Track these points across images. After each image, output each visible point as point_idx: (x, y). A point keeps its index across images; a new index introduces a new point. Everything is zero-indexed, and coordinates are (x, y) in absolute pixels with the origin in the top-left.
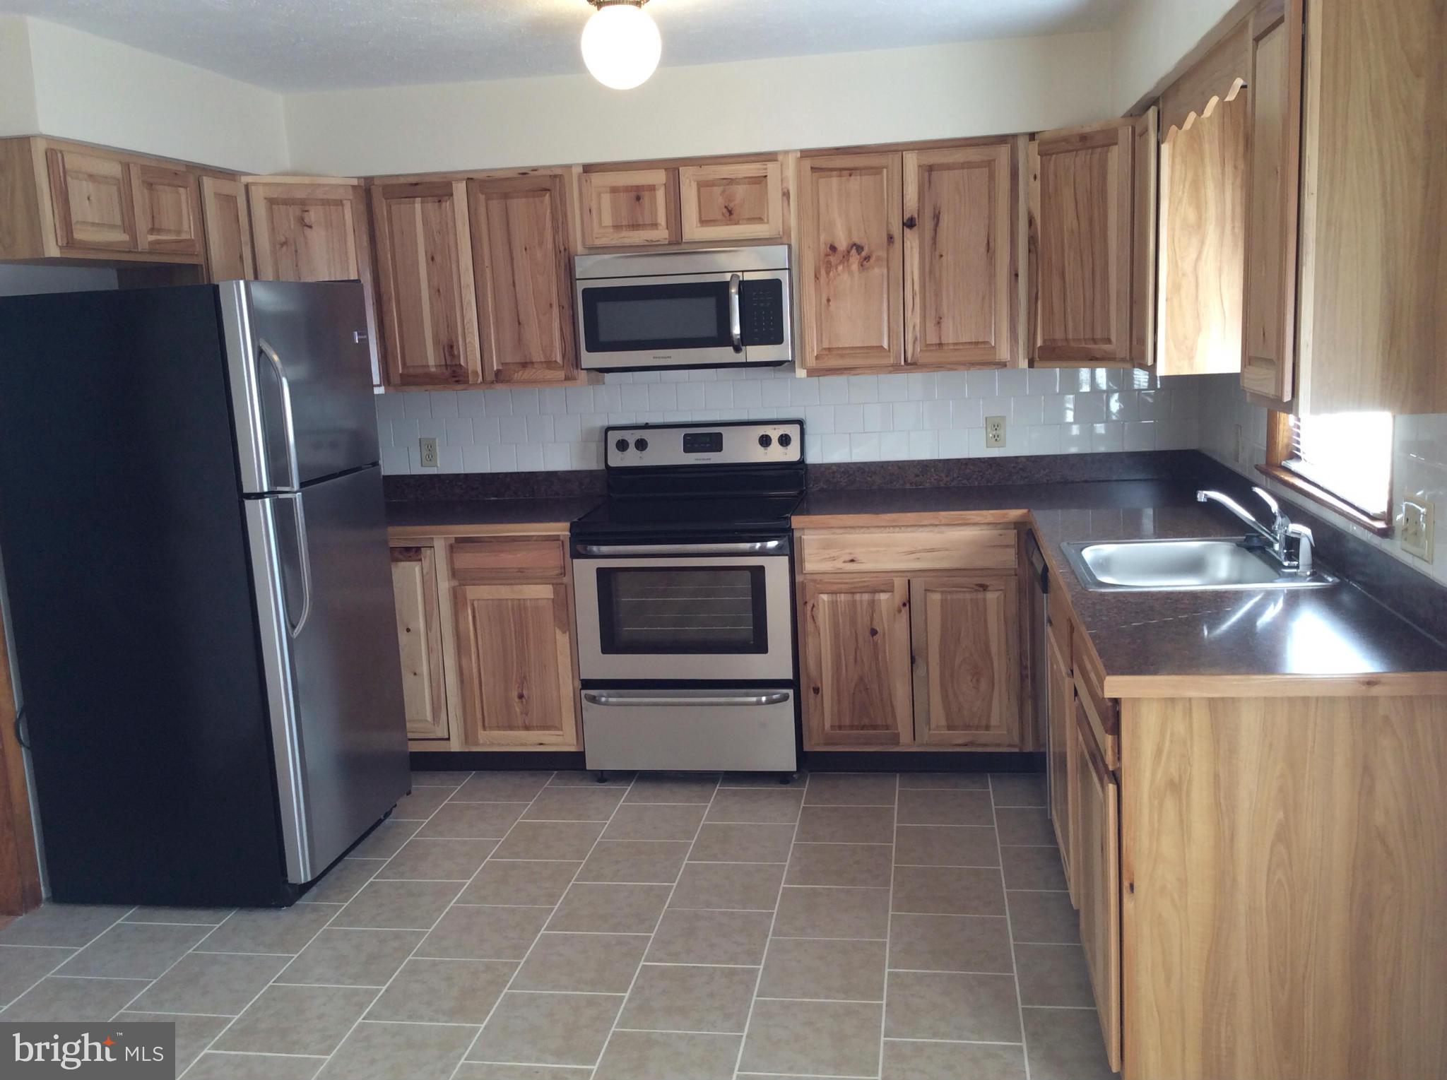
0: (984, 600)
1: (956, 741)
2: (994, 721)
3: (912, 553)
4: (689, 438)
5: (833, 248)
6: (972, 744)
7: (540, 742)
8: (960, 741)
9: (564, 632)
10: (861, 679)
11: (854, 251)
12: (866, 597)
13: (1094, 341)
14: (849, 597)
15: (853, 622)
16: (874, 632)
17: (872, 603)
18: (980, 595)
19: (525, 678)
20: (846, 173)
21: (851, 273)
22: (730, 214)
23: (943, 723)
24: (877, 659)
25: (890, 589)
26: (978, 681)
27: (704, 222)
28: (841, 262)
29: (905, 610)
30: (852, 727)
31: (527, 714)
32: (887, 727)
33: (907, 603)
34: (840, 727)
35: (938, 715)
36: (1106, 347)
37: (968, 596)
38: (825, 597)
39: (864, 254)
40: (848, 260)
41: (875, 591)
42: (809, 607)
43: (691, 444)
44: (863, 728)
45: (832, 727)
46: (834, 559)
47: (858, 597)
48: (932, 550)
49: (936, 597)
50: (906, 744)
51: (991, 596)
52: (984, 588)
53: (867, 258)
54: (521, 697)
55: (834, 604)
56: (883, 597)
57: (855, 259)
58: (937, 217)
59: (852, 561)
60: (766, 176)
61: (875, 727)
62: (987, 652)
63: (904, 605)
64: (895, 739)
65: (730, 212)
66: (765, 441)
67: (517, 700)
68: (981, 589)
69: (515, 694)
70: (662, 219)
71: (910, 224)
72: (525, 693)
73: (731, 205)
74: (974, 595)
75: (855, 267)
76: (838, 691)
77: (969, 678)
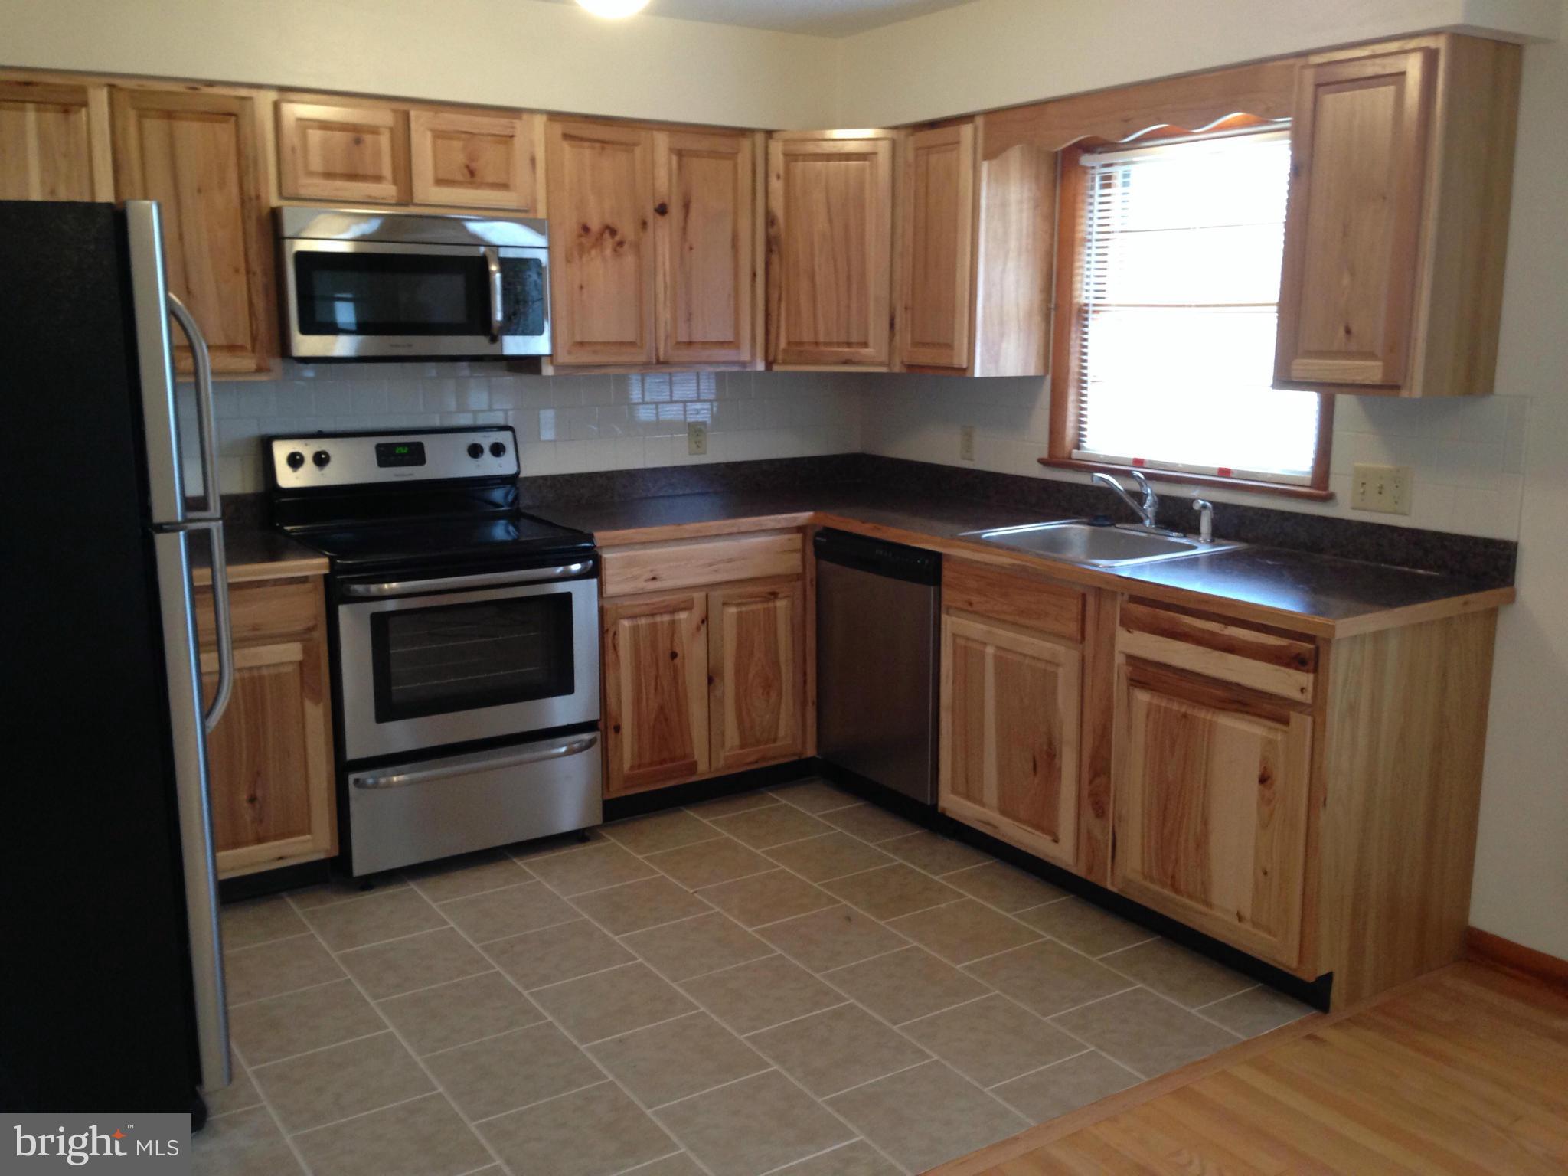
0: (775, 608)
1: (751, 758)
2: (782, 733)
3: (710, 565)
4: (382, 449)
5: (586, 229)
6: (763, 759)
7: (279, 855)
8: (752, 758)
9: (317, 703)
10: (661, 708)
11: (607, 235)
12: (666, 618)
13: (849, 344)
14: (650, 620)
15: (654, 646)
16: (674, 655)
17: (673, 624)
18: (771, 605)
19: (258, 773)
20: (598, 145)
21: (604, 260)
22: (471, 176)
23: (737, 742)
24: (677, 683)
25: (688, 607)
26: (768, 693)
27: (440, 182)
28: (594, 246)
29: (703, 628)
30: (651, 764)
31: (261, 821)
32: (685, 757)
33: (705, 620)
34: (639, 767)
35: (732, 737)
36: (864, 351)
37: (760, 606)
38: (626, 623)
39: (617, 238)
40: (602, 244)
41: (674, 610)
42: (610, 634)
43: (386, 456)
44: (661, 763)
45: (632, 768)
46: (635, 578)
47: (658, 619)
48: (730, 560)
49: (733, 610)
50: (704, 769)
51: (781, 604)
52: (774, 595)
53: (621, 244)
54: (252, 800)
55: (635, 630)
56: (683, 616)
57: (609, 243)
58: (686, 206)
59: (654, 579)
60: (512, 136)
61: (673, 760)
62: (776, 664)
63: (703, 622)
64: (692, 767)
65: (472, 173)
66: (475, 451)
67: (246, 805)
68: (772, 597)
69: (244, 797)
70: (387, 170)
71: (662, 210)
72: (259, 794)
73: (473, 165)
74: (766, 605)
75: (608, 252)
76: (638, 724)
77: (760, 691)
